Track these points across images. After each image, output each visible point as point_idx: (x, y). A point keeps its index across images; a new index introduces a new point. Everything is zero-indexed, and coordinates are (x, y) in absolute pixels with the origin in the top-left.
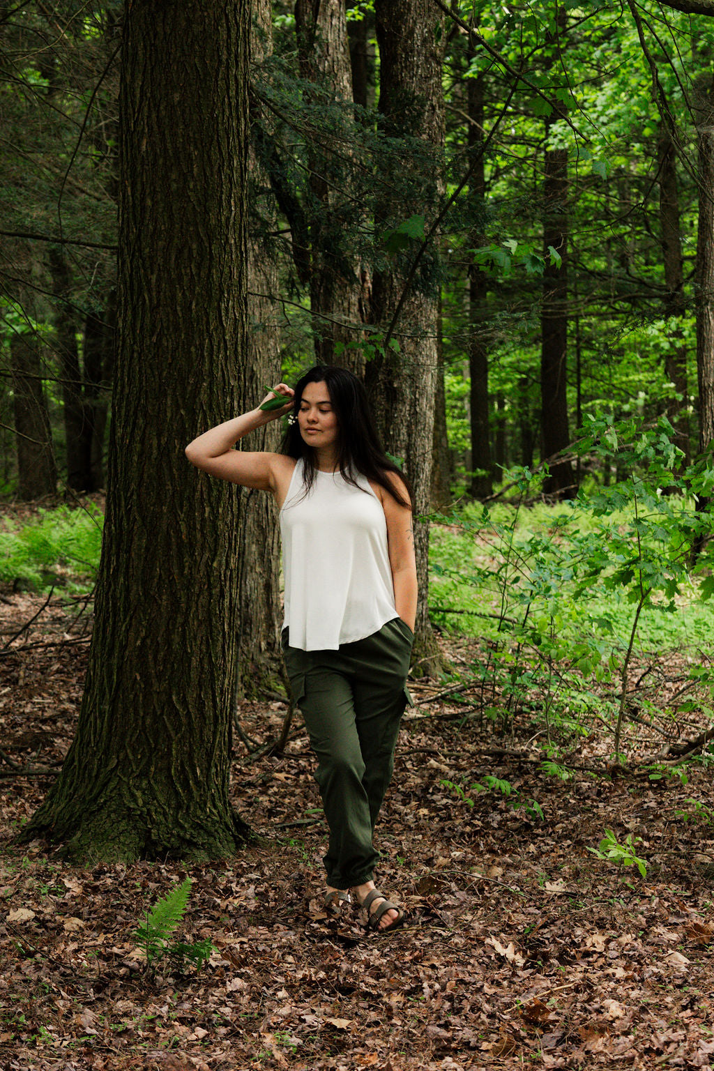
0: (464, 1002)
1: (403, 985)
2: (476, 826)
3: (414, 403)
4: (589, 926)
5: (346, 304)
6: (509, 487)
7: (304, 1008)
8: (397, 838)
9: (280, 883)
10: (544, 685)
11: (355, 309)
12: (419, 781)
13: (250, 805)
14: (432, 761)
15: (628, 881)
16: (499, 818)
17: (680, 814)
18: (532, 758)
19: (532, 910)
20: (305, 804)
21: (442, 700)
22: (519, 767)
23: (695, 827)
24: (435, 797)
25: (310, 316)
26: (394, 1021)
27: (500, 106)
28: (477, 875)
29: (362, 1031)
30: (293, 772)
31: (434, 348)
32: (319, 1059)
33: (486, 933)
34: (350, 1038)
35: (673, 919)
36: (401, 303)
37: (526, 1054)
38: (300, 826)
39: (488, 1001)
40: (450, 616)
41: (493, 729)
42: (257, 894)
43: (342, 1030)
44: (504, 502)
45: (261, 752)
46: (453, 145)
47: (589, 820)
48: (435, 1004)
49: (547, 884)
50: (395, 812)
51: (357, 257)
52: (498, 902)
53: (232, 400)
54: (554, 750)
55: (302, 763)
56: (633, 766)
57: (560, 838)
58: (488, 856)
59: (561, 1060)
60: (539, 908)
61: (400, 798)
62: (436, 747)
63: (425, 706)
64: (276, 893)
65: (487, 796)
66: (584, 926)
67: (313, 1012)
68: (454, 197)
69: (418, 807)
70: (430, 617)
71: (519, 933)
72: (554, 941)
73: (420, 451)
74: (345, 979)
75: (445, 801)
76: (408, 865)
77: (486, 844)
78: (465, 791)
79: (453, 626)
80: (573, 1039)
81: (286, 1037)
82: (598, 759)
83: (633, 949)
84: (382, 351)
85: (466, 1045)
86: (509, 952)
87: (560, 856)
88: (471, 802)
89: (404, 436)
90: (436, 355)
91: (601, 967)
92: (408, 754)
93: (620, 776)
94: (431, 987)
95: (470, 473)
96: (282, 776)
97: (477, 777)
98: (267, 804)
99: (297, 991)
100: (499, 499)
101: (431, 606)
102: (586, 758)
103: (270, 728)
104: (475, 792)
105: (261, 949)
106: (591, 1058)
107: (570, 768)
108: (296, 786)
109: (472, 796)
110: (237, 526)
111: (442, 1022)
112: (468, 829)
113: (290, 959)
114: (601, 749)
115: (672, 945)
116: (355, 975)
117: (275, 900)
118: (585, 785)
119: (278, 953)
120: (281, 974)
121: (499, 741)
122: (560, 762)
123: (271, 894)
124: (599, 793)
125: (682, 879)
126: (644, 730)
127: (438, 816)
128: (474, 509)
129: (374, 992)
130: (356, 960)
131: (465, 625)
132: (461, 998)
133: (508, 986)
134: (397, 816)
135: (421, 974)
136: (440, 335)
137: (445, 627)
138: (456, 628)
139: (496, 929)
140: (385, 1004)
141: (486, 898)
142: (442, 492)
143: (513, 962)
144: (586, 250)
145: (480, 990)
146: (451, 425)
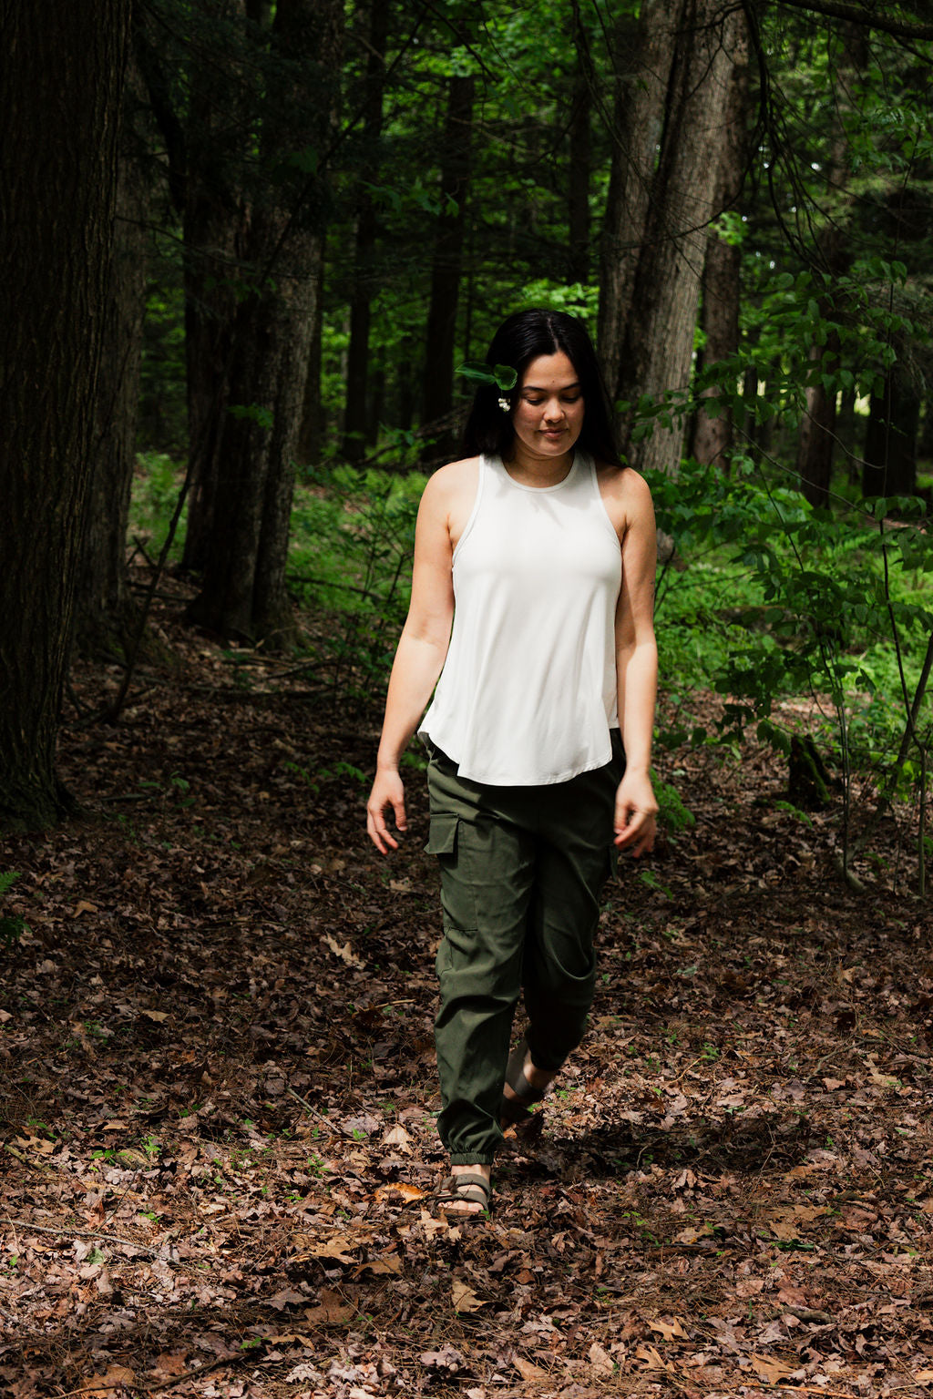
0: (293, 1003)
1: (228, 979)
2: (320, 814)
3: (287, 352)
5: (221, 239)
6: (382, 452)
7: (119, 998)
8: (234, 822)
9: (103, 860)
11: (231, 244)
12: (261, 761)
13: (76, 774)
14: (278, 741)
16: (345, 807)
19: (373, 909)
20: (136, 778)
21: (293, 676)
24: (278, 780)
25: (183, 248)
26: (215, 1018)
27: (405, 37)
28: (317, 869)
29: (182, 1026)
30: (126, 742)
31: (314, 293)
32: (131, 1054)
33: (323, 931)
34: (166, 1033)
36: (282, 241)
37: (354, 1063)
38: (128, 801)
39: (318, 1004)
40: (308, 586)
41: (347, 712)
42: (77, 871)
43: (158, 1024)
44: (377, 468)
45: (92, 718)
46: (350, 75)
48: (261, 1003)
49: (392, 882)
50: (235, 793)
51: (238, 188)
52: (338, 899)
53: (90, 333)
55: (137, 733)
58: (330, 848)
59: (392, 1072)
60: (381, 908)
61: (240, 778)
62: (283, 726)
63: (274, 682)
64: (97, 872)
65: (334, 783)
66: (428, 929)
67: (128, 1002)
68: (349, 130)
69: (259, 790)
70: (287, 586)
71: (357, 933)
72: (395, 945)
73: (290, 405)
74: (165, 969)
75: (288, 785)
76: (244, 852)
77: (329, 835)
78: (311, 776)
79: (311, 597)
80: (407, 1051)
81: (97, 1027)
84: (258, 292)
85: (292, 1049)
86: (345, 953)
87: (408, 854)
88: (316, 789)
89: (273, 387)
90: (315, 301)
92: (253, 731)
94: (258, 983)
95: (344, 434)
96: (113, 745)
97: (326, 763)
98: (95, 775)
99: (113, 979)
100: (372, 464)
101: (288, 573)
103: (105, 692)
104: (321, 778)
105: (76, 930)
106: (425, 1072)
108: (129, 757)
109: (318, 782)
110: (85, 469)
111: (267, 1022)
112: (311, 817)
113: (108, 943)
116: (177, 966)
117: (96, 879)
119: (95, 936)
120: (97, 959)
121: (351, 725)
123: (92, 872)
127: (279, 801)
128: (345, 474)
129: (196, 985)
130: (179, 950)
131: (324, 597)
132: (289, 998)
133: (341, 989)
134: (235, 798)
135: (249, 970)
136: (321, 280)
137: (303, 597)
138: (315, 599)
139: (333, 927)
140: (206, 998)
141: (325, 892)
142: (310, 451)
143: (349, 963)
144: (486, 201)
145: (311, 991)
146: (325, 379)
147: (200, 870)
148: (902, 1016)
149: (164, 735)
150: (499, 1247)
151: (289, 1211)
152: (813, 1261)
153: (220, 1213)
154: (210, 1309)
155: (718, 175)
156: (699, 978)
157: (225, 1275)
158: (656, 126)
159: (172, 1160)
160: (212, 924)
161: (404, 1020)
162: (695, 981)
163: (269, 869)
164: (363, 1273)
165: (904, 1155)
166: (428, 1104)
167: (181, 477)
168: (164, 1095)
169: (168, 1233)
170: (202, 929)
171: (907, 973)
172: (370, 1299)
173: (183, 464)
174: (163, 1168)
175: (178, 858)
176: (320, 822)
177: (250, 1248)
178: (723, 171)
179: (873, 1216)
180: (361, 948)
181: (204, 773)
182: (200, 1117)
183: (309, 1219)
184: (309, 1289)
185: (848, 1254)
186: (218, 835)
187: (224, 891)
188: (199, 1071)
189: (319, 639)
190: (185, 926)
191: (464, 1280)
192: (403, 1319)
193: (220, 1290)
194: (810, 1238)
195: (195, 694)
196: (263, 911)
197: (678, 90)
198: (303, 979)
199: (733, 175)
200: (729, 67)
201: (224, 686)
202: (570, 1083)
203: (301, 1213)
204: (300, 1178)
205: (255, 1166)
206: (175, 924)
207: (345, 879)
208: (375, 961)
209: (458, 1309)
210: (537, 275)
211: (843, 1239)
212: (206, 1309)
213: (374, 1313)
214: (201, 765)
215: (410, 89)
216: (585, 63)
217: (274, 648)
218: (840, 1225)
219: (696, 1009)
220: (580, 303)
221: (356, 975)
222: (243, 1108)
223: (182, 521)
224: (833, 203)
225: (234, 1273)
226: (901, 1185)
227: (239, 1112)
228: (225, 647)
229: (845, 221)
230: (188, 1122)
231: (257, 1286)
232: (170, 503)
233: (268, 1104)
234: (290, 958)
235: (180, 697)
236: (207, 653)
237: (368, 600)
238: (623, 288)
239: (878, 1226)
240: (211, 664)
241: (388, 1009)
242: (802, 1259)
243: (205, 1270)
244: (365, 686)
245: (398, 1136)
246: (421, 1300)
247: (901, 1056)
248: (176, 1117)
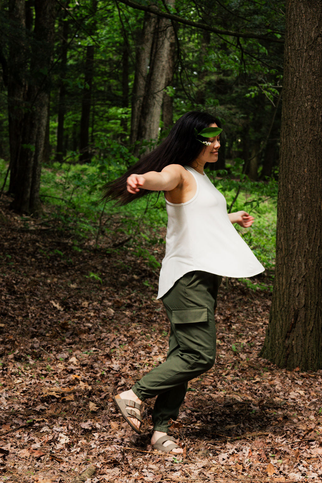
0: (42, 321)
1: (23, 314)
2: (50, 265)
3: (39, 128)
4: (83, 299)
5: (19, 95)
8: (24, 267)
10: (75, 222)
11: (22, 96)
12: (32, 250)
14: (37, 244)
15: (97, 285)
16: (57, 263)
17: (115, 265)
18: (69, 244)
19: (66, 293)
21: (42, 224)
22: (65, 247)
23: (119, 270)
24: (37, 255)
25: (7, 97)
26: (19, 325)
27: (73, 35)
28: (49, 281)
29: (8, 328)
31: (47, 111)
33: (51, 299)
34: (4, 330)
35: (110, 298)
36: (37, 95)
37: (60, 338)
39: (49, 321)
40: (46, 198)
41: (57, 235)
44: (67, 163)
47: (86, 265)
48: (32, 321)
49: (71, 285)
50: (24, 259)
51: (24, 80)
52: (55, 290)
54: (76, 243)
56: (101, 249)
57: (76, 271)
58: (53, 275)
59: (71, 341)
60: (68, 292)
61: (26, 255)
62: (39, 239)
63: (36, 226)
65: (55, 256)
66: (82, 299)
68: (57, 62)
69: (32, 258)
70: (40, 198)
71: (61, 300)
72: (72, 303)
73: (40, 144)
74: (4, 311)
75: (40, 257)
76: (27, 276)
77: (52, 271)
78: (47, 254)
80: (76, 334)
82: (90, 246)
83: (97, 307)
84: (30, 110)
85: (41, 334)
86: (57, 306)
87: (76, 276)
88: (49, 258)
89: (35, 139)
90: (47, 113)
91: (87, 312)
92: (30, 241)
93: (97, 252)
94: (32, 315)
95: (56, 153)
97: (51, 250)
100: (65, 161)
101: (40, 194)
102: (87, 246)
104: (50, 254)
106: (81, 340)
107: (81, 248)
109: (49, 256)
111: (34, 326)
112: (47, 266)
114: (92, 243)
115: (110, 306)
116: (8, 310)
118: (86, 254)
121: (59, 239)
122: (78, 246)
124: (90, 257)
125: (114, 286)
126: (105, 238)
127: (38, 261)
128: (56, 164)
129: (13, 316)
130: (8, 306)
131: (51, 201)
132: (41, 319)
133: (56, 316)
134: (24, 261)
135: (29, 311)
136: (49, 107)
137: (44, 201)
138: (48, 202)
139: (54, 298)
140: (16, 320)
141: (51, 288)
142: (46, 158)
143: (58, 309)
144: (98, 83)
145: (47, 317)
146: (51, 136)
147: (14, 282)
148: (221, 322)
149: (3, 242)
150: (103, 392)
151: (41, 382)
152: (194, 394)
153: (20, 383)
154: (18, 411)
155: (166, 75)
156: (162, 312)
157: (22, 401)
158: (148, 61)
159: (6, 367)
160: (18, 298)
161: (75, 325)
162: (160, 313)
163: (35, 281)
164: (63, 400)
165: (221, 363)
166: (82, 350)
167: (8, 166)
168: (4, 348)
169: (5, 389)
170: (15, 299)
171: (222, 310)
172: (65, 407)
173: (9, 162)
174: (3, 370)
175: (7, 278)
176: (50, 267)
177: (29, 393)
178: (167, 74)
179: (212, 381)
180: (63, 304)
181: (15, 253)
182: (14, 355)
183: (47, 384)
184: (47, 405)
185: (205, 392)
186: (20, 271)
187: (21, 288)
188: (13, 341)
189: (49, 213)
190: (10, 298)
191: (93, 401)
192: (75, 413)
193: (21, 406)
194: (194, 387)
195: (13, 230)
196: (33, 294)
197: (154, 50)
198: (45, 314)
199: (171, 76)
200: (169, 43)
201: (21, 228)
202: (124, 343)
203: (44, 383)
204: (44, 372)
205: (31, 369)
206: (7, 298)
207: (57, 284)
208: (66, 308)
209: (91, 410)
210: (114, 106)
211: (204, 387)
212: (16, 411)
213: (66, 411)
214: (15, 251)
215: (75, 50)
216: (126, 42)
217: (36, 216)
218: (203, 383)
219: (161, 321)
220: (126, 113)
221: (61, 312)
222: (27, 352)
223: (8, 179)
224: (200, 83)
225: (25, 400)
226: (221, 371)
227: (26, 353)
228: (21, 216)
229: (204, 89)
230: (11, 356)
231: (32, 404)
232: (4, 173)
233: (35, 350)
234: (41, 308)
235: (8, 231)
236: (16, 218)
237: (64, 202)
238: (138, 109)
239: (214, 384)
240: (17, 221)
241: (70, 322)
242: (192, 393)
243: (16, 400)
244: (63, 227)
245: (73, 360)
246: (80, 407)
247: (221, 334)
248: (7, 355)
